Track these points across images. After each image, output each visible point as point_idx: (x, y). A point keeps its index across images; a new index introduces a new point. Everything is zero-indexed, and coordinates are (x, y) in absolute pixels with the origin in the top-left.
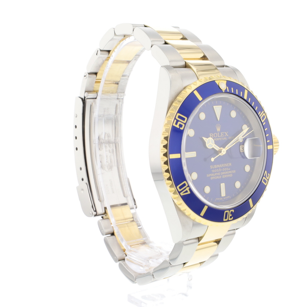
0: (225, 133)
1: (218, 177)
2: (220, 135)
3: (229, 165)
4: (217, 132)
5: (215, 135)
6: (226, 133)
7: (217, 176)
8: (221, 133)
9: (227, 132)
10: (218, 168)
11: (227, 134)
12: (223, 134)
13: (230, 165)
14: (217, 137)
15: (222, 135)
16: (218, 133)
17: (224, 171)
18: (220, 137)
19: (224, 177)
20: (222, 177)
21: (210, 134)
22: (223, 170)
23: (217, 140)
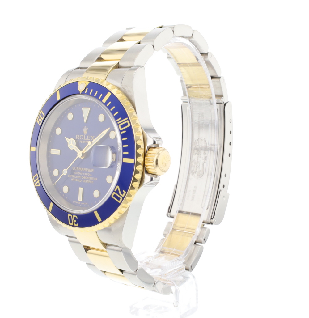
0: (92, 136)
1: (78, 180)
2: (86, 137)
3: (91, 171)
5: (82, 137)
6: (93, 137)
7: (77, 178)
8: (88, 136)
9: (94, 136)
10: (80, 171)
12: (89, 138)
13: (93, 171)
14: (83, 140)
15: (88, 138)
16: (85, 136)
17: (86, 176)
18: (85, 140)
19: (84, 181)
20: (82, 181)
21: (77, 135)
22: (84, 174)
23: (83, 142)
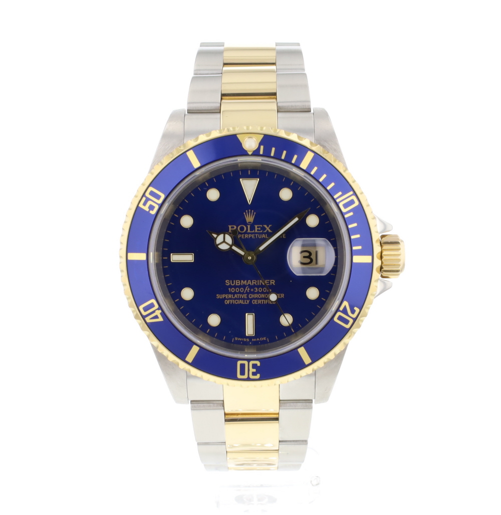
0: (266, 226)
1: (241, 302)
2: (252, 228)
3: (270, 283)
4: (245, 223)
5: (242, 229)
6: (268, 226)
7: (239, 299)
8: (256, 226)
9: (270, 226)
10: (244, 286)
11: (270, 228)
12: (260, 229)
13: (273, 283)
14: (246, 233)
15: (256, 229)
16: (249, 226)
17: (258, 293)
18: (252, 233)
19: (255, 302)
20: (250, 302)
21: (230, 226)
22: (255, 290)
23: (246, 237)
